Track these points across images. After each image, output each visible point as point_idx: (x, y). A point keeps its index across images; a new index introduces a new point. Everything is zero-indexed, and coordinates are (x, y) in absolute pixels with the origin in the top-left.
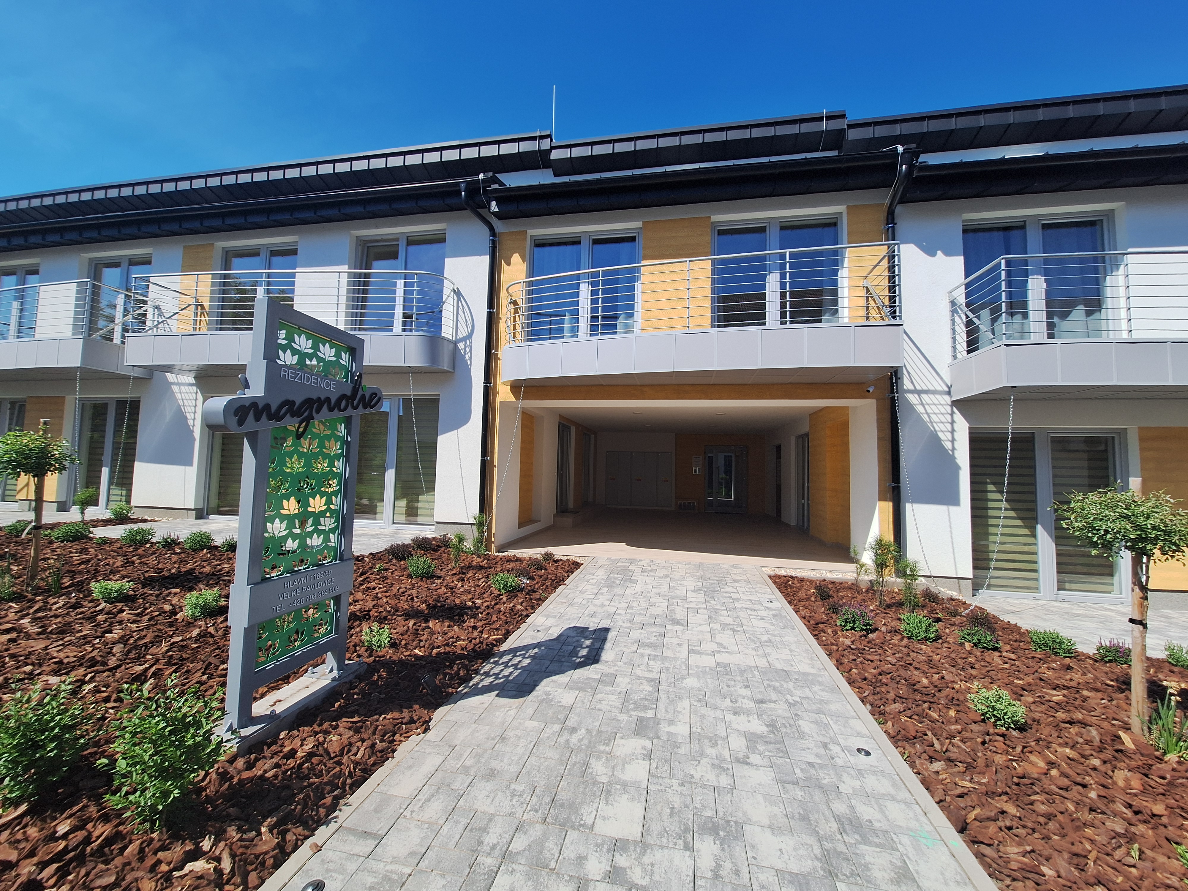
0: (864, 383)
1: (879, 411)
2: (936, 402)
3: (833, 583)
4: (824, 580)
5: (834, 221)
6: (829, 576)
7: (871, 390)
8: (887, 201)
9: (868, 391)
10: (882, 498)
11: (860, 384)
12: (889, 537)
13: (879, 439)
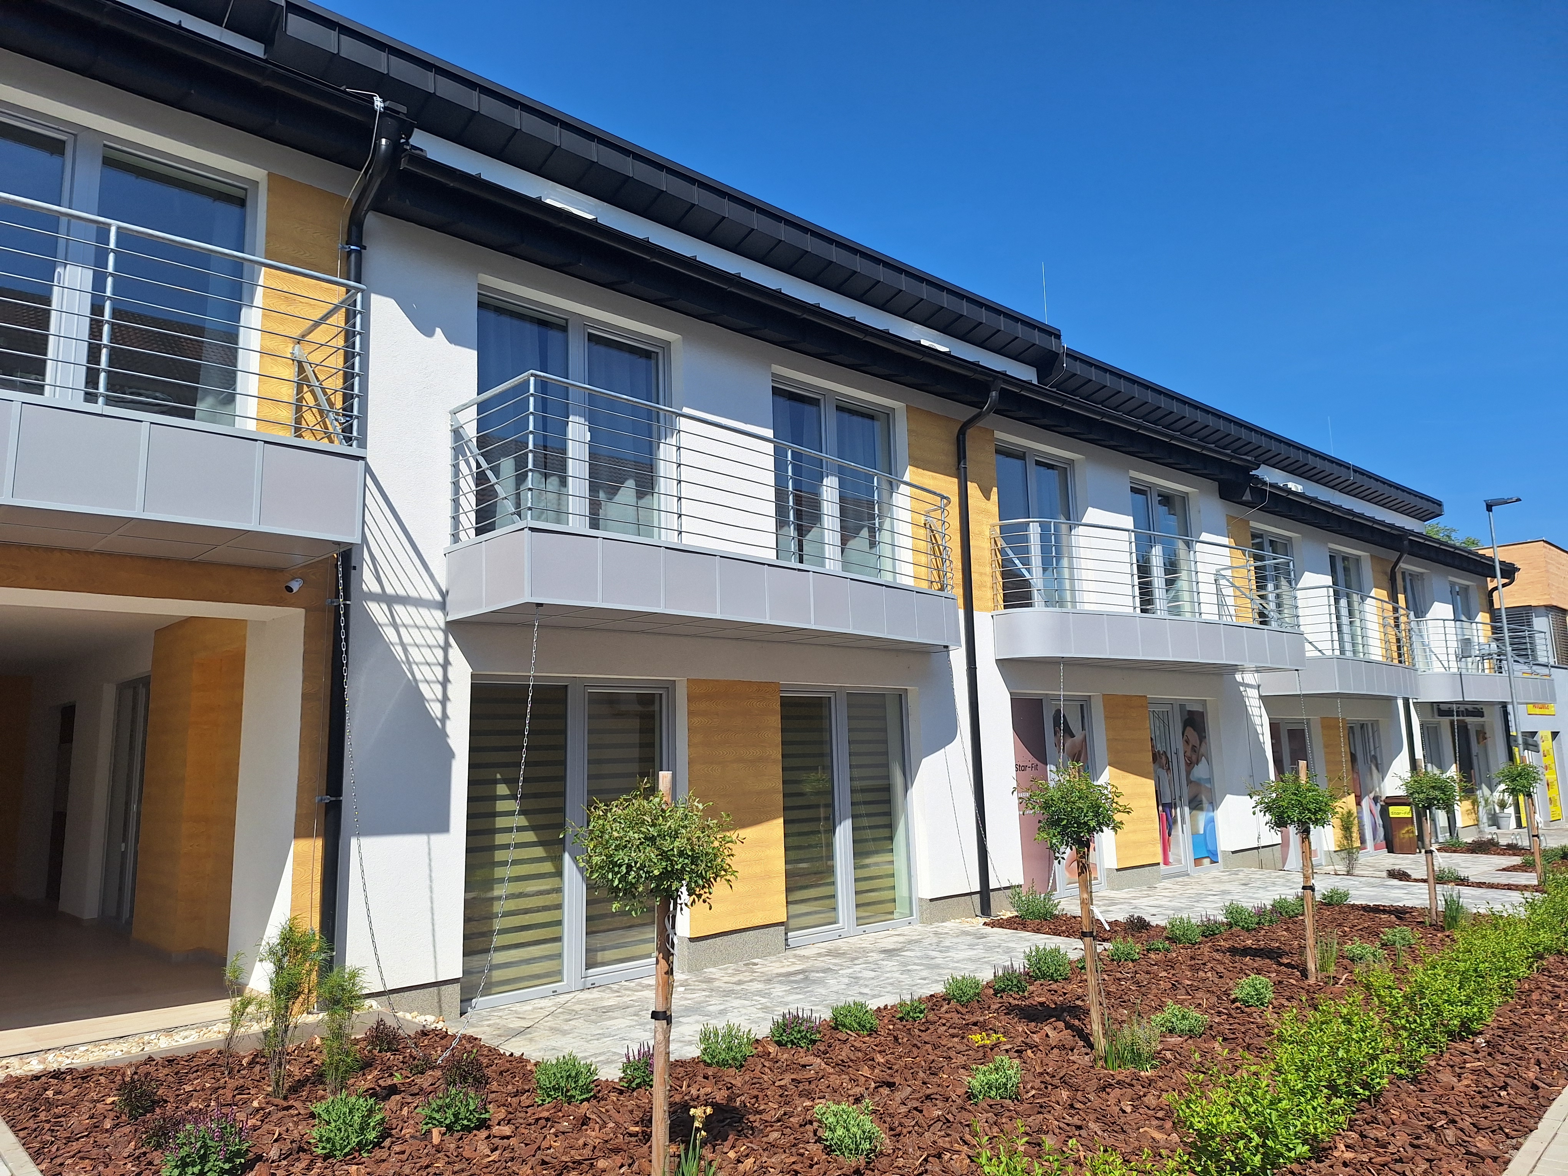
0: (282, 570)
1: (308, 635)
2: (420, 622)
3: (171, 1061)
4: (151, 1059)
5: (240, 193)
6: (163, 1045)
7: (296, 586)
8: (351, 195)
9: (290, 589)
10: (301, 833)
11: (274, 571)
12: (312, 922)
13: (304, 696)
